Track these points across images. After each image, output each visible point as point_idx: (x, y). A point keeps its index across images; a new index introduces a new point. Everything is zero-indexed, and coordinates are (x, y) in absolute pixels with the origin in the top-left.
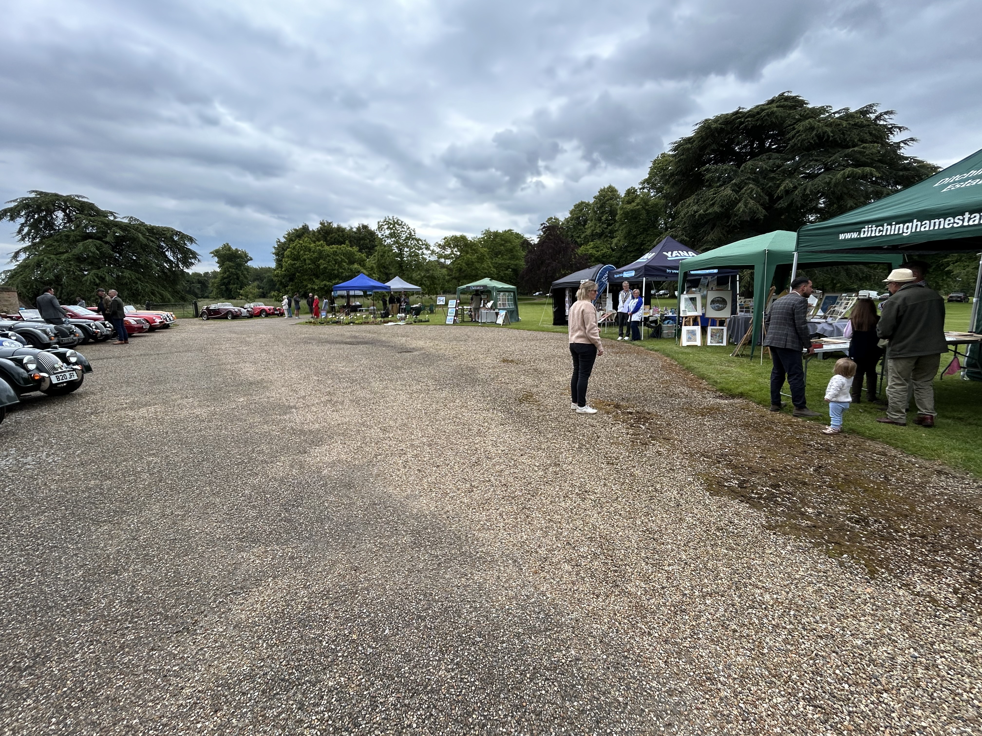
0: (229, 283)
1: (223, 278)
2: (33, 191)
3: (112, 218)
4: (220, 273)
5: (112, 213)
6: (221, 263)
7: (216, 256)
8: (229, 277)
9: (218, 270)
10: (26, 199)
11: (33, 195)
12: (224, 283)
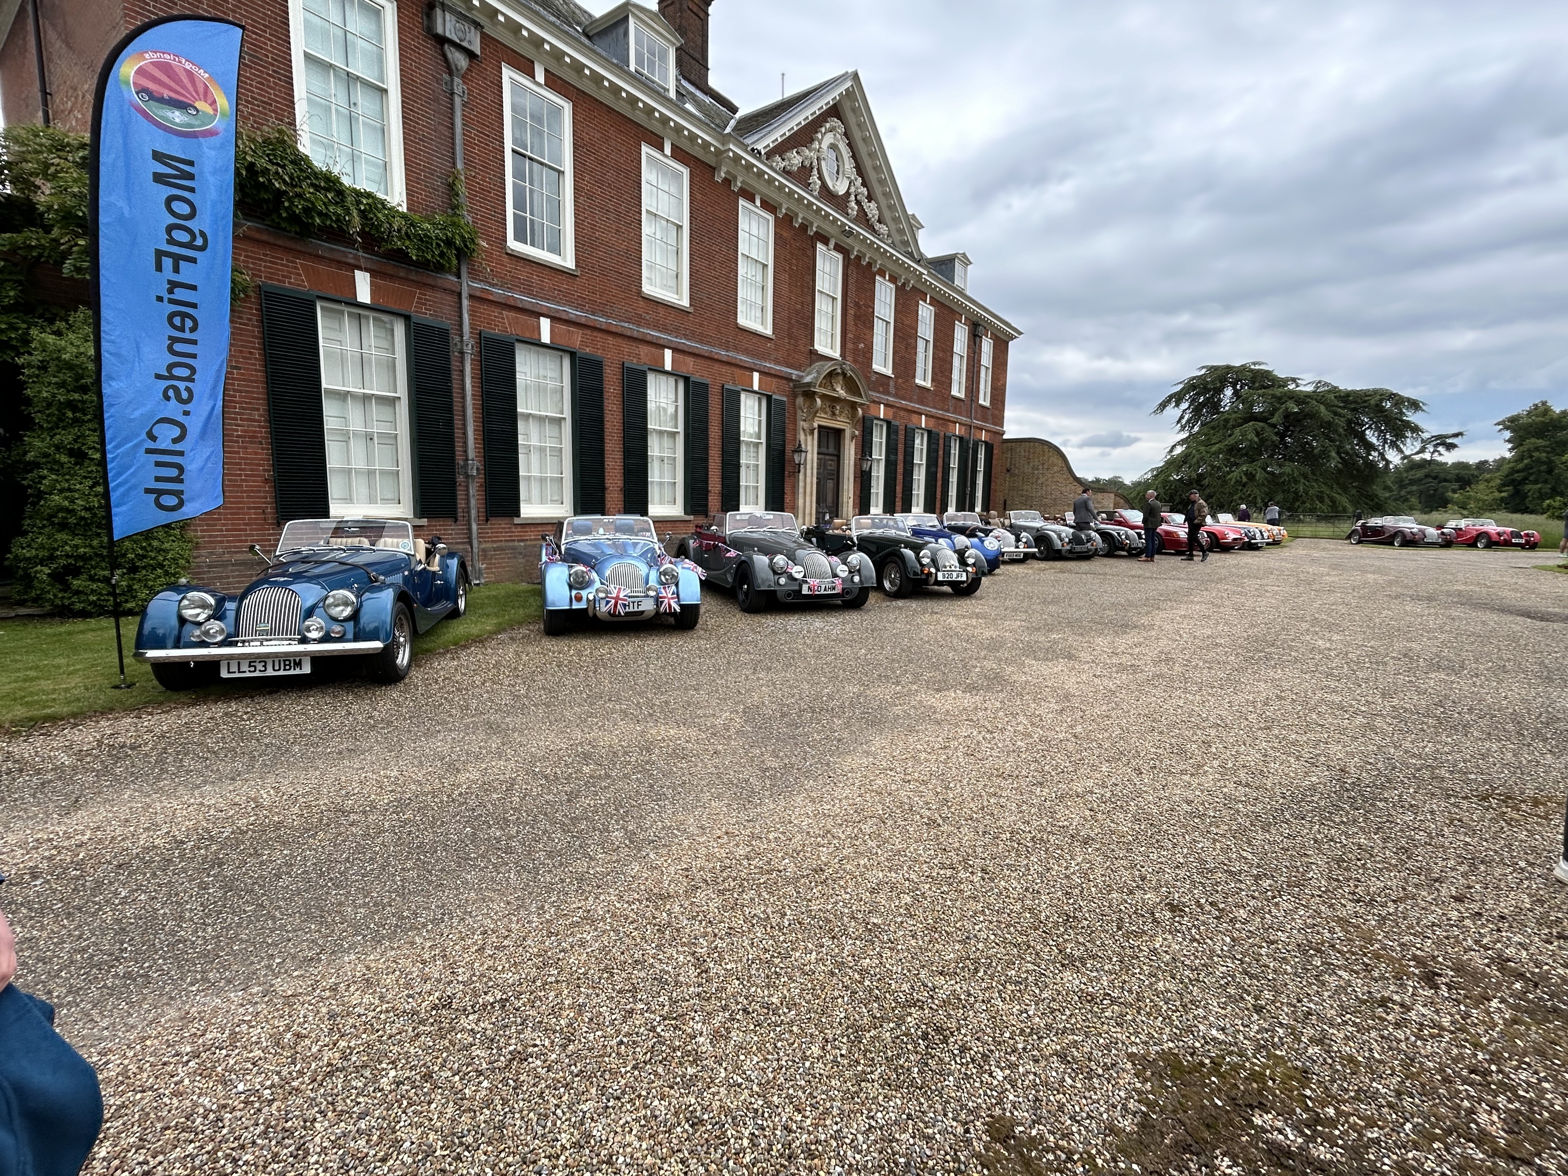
0: (1524, 481)
1: (1513, 471)
2: (1203, 367)
3: (1292, 387)
4: (1509, 461)
5: (1294, 380)
6: (1517, 442)
7: (1507, 428)
8: (1527, 468)
9: (1508, 455)
10: (1194, 378)
11: (1203, 372)
12: (1514, 480)
